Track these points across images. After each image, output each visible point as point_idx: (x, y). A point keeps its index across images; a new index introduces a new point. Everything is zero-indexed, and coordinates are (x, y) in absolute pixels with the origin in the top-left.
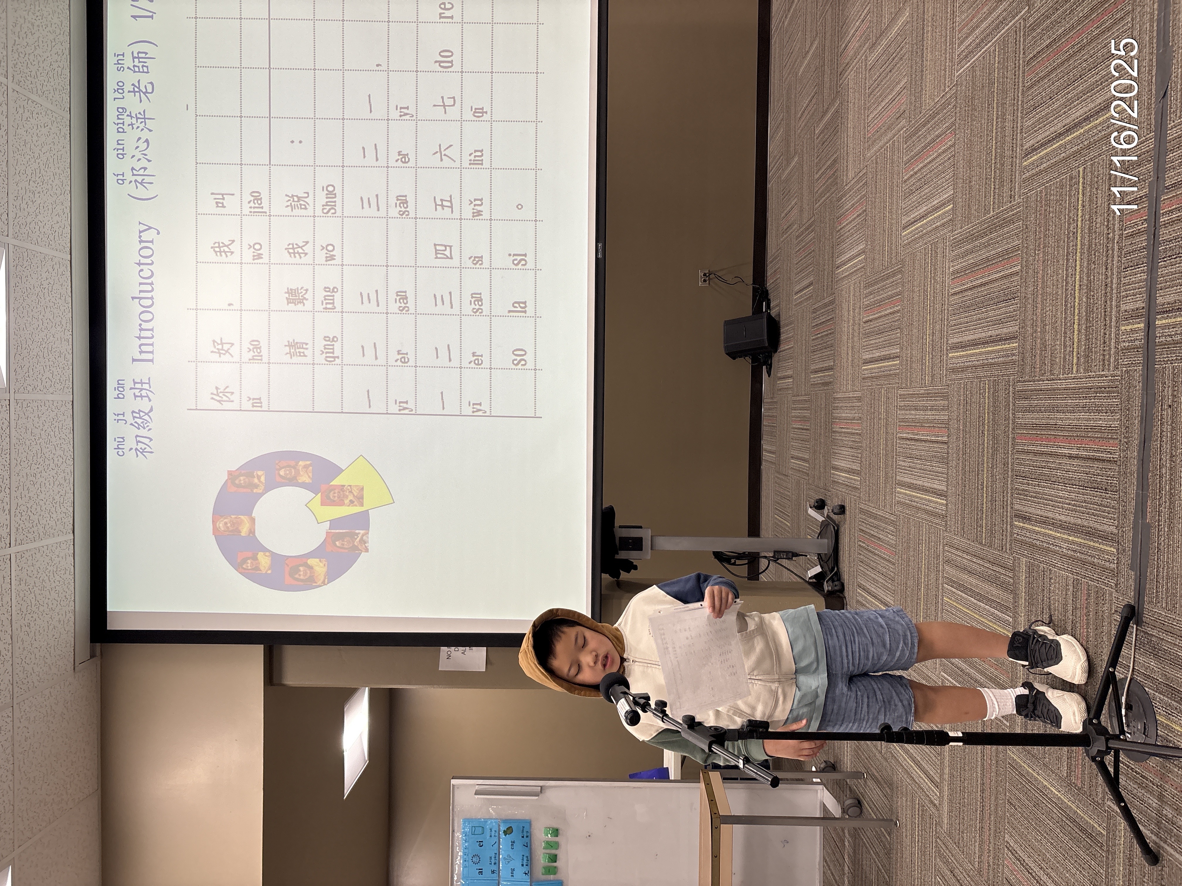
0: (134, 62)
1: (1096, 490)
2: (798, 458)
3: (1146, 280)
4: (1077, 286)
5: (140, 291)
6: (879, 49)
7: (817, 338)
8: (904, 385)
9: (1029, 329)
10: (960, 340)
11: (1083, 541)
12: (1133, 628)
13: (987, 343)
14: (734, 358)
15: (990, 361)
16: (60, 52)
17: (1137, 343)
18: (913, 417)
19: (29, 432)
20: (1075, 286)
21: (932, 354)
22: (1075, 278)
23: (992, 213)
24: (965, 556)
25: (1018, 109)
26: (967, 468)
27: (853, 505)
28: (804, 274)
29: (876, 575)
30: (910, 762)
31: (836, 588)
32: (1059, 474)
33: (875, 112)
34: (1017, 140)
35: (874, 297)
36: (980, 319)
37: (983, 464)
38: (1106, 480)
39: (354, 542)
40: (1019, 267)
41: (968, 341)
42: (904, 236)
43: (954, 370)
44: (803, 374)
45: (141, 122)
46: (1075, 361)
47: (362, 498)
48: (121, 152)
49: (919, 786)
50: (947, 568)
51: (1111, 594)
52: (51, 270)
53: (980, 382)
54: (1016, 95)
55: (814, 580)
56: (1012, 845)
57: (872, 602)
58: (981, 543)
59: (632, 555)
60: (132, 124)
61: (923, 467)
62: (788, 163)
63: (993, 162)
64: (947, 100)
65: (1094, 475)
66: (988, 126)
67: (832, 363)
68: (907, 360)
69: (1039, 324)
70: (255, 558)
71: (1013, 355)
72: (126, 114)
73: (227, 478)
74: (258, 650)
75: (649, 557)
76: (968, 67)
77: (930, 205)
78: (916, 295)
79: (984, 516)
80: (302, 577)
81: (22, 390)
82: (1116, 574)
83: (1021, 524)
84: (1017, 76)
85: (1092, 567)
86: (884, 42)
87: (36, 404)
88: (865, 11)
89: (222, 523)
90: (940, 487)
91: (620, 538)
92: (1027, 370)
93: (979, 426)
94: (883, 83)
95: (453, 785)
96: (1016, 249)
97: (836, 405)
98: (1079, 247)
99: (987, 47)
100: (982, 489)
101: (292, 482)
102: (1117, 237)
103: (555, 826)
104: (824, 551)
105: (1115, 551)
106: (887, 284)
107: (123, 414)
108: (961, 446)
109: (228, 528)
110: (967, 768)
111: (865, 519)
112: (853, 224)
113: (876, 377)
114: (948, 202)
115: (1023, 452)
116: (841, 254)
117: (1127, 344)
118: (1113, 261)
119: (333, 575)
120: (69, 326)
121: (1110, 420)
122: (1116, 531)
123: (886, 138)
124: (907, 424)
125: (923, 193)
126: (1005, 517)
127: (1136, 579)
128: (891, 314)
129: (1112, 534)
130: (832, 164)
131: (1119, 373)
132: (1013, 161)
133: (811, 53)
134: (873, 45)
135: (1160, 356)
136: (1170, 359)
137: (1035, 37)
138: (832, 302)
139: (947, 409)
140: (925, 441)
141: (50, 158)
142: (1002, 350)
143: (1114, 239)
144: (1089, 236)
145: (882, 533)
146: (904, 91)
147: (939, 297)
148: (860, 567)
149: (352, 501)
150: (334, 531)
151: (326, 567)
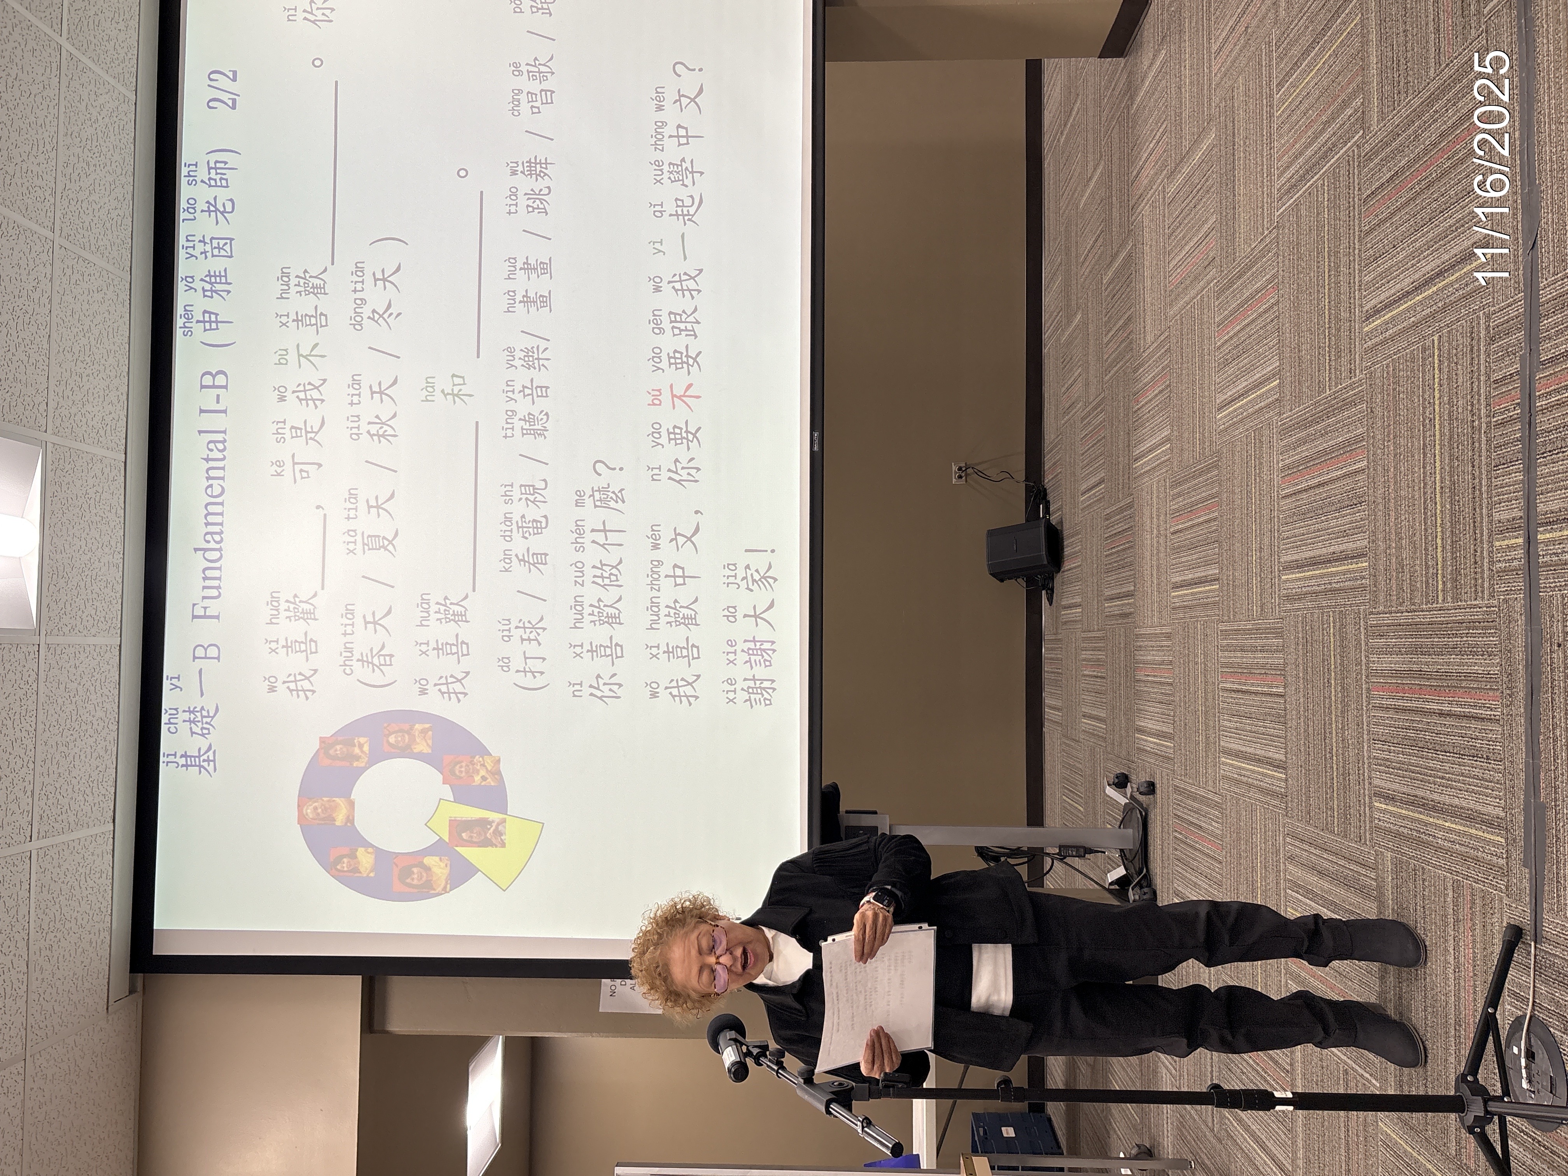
1: (1475, 758)
2: (1091, 717)
3: (1523, 480)
4: (1438, 488)
6: (1180, 179)
7: (1113, 553)
8: (1226, 618)
9: (1381, 544)
10: (1295, 557)
11: (1461, 828)
12: (1531, 946)
13: (1329, 561)
14: (1002, 581)
15: (1334, 585)
17: (1516, 563)
18: (1238, 660)
19: (62, 687)
20: (1435, 488)
21: (1260, 576)
22: (1435, 478)
23: (1328, 392)
24: (1312, 850)
25: (1354, 260)
26: (1311, 732)
27: (1165, 781)
28: (1092, 469)
29: (1197, 878)
30: (1252, 1143)
31: (1145, 897)
32: (1427, 737)
33: (1178, 259)
34: (1355, 299)
35: (1184, 500)
36: (1319, 531)
37: (1331, 724)
38: (1487, 745)
39: (486, 834)
40: (1365, 463)
41: (1306, 559)
42: (1220, 420)
43: (1289, 598)
44: (1095, 602)
46: (1440, 587)
47: (498, 773)
50: (1291, 867)
51: (1501, 900)
52: (99, 474)
53: (1323, 614)
54: (1351, 242)
55: (1116, 887)
58: (1332, 832)
61: (1254, 729)
62: (1069, 322)
64: (1267, 245)
65: (1472, 738)
66: (1318, 280)
67: (1132, 588)
68: (1228, 584)
69: (1393, 537)
70: (353, 856)
71: (1363, 578)
73: (317, 746)
74: (354, 984)
76: (1292, 204)
77: (1251, 380)
78: (1237, 496)
79: (1335, 795)
80: (415, 882)
81: (55, 631)
82: (1506, 872)
83: (1384, 806)
84: (1352, 218)
85: (1475, 864)
86: (1186, 170)
87: (72, 650)
88: (1161, 130)
89: (310, 808)
90: (1277, 756)
91: (847, 827)
92: (1381, 598)
93: (1324, 673)
94: (1186, 222)
96: (1359, 439)
97: (1138, 644)
98: (1438, 437)
99: (1314, 180)
100: (1331, 758)
101: (405, 752)
102: (1484, 426)
104: (1129, 846)
105: (1503, 840)
106: (1200, 482)
108: (1301, 700)
109: (318, 814)
110: (1327, 1149)
111: (1181, 801)
112: (1154, 403)
113: (1190, 607)
114: (1274, 375)
115: (1381, 708)
116: (1140, 442)
117: (1504, 565)
118: (1480, 456)
120: (120, 547)
121: (1488, 665)
122: (1502, 814)
123: (1193, 293)
124: (1232, 670)
125: (1241, 364)
126: (1362, 796)
127: (1531, 879)
128: (1206, 522)
129: (1498, 818)
130: (1126, 324)
131: (1496, 603)
132: (1350, 326)
133: (1094, 180)
134: (1171, 175)
135: (1545, 580)
136: (1558, 584)
137: (1372, 170)
138: (1130, 506)
139: (1282, 649)
140: (1256, 693)
141: (103, 331)
142: (1349, 571)
143: (1480, 429)
144: (1450, 424)
145: (1203, 819)
146: (1214, 232)
147: (1266, 501)
148: (1176, 868)
149: (484, 778)
150: (460, 818)
151: (448, 869)
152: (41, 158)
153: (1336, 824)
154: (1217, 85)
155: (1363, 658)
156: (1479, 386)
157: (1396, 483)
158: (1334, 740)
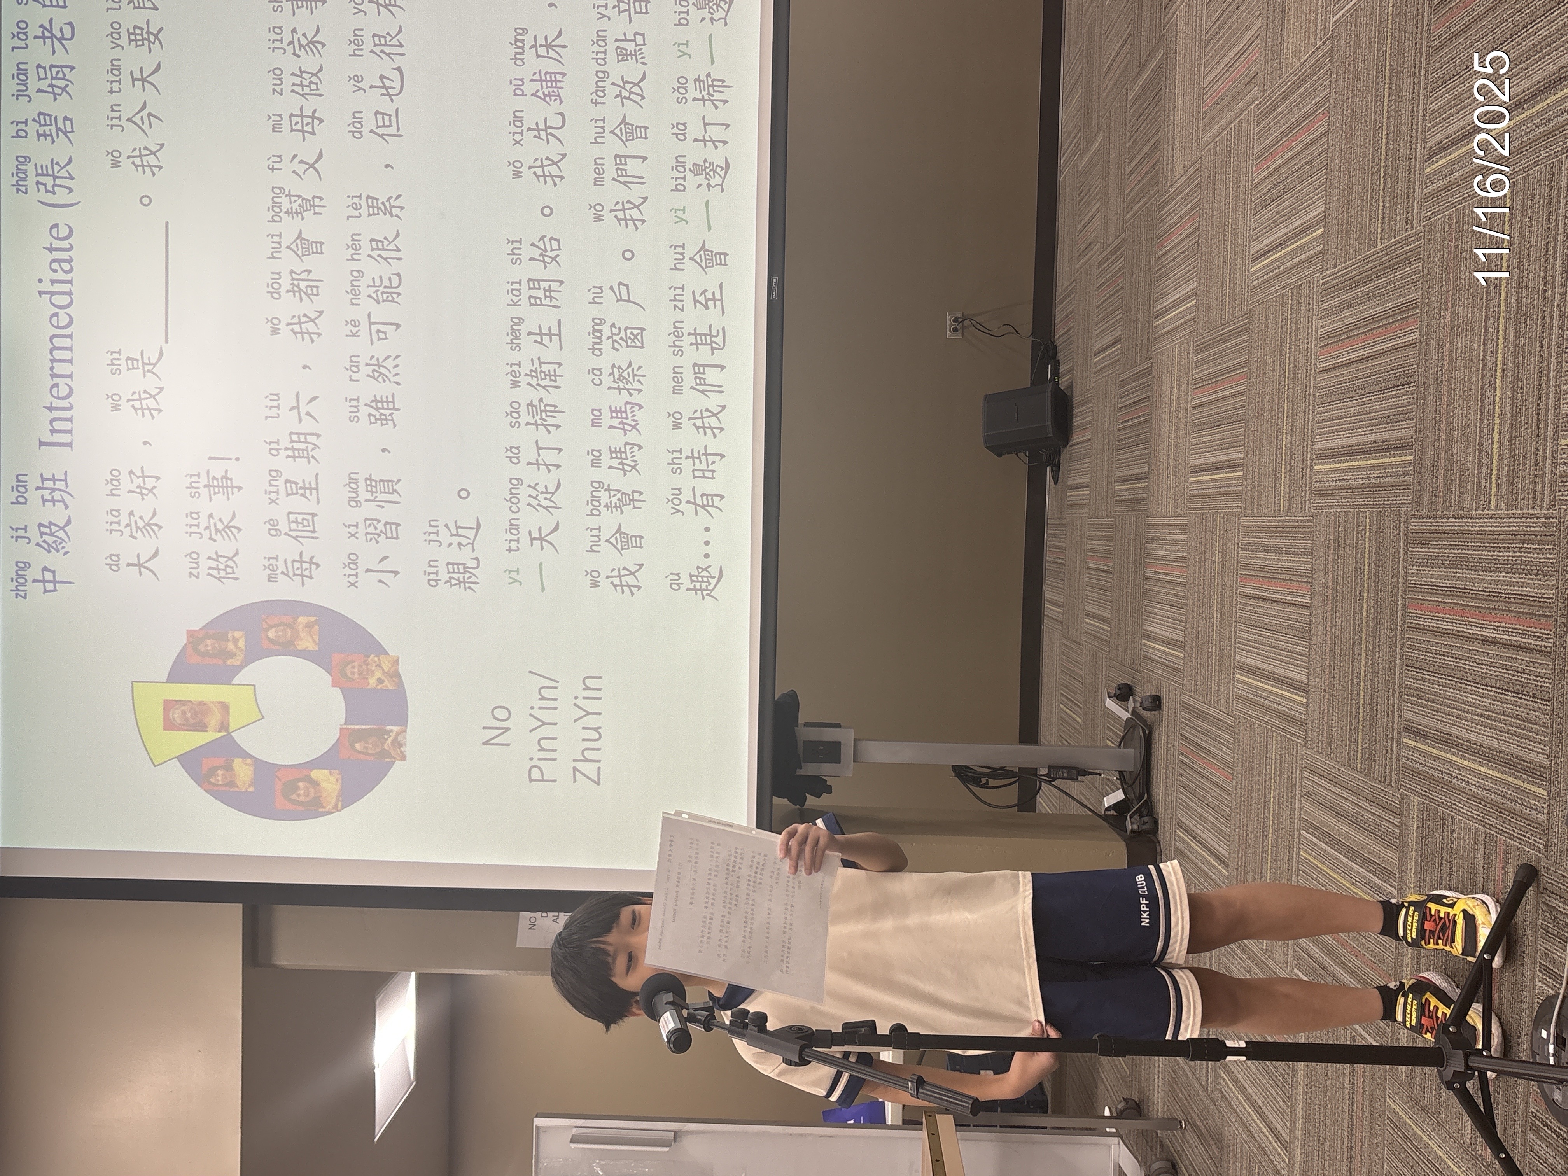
1: (1520, 696)
2: (1095, 617)
4: (1499, 371)
7: (1127, 427)
8: (1248, 512)
9: (1429, 434)
10: (1330, 444)
11: (1499, 775)
13: (1369, 452)
14: (1000, 455)
15: (1373, 481)
18: (1261, 562)
20: (1496, 370)
21: (1290, 464)
22: (1497, 358)
23: (1379, 247)
24: (1332, 788)
25: (1419, 83)
26: (1338, 651)
27: (1172, 696)
28: (1107, 325)
29: (1203, 809)
30: (1248, 1108)
31: (1145, 827)
32: (1467, 667)
33: (1215, 72)
34: (1417, 132)
35: (1209, 368)
36: (1359, 414)
37: (1360, 644)
38: (1535, 680)
39: (383, 744)
40: (1417, 335)
41: (1343, 447)
42: (1254, 274)
43: (1323, 493)
44: (1105, 483)
46: (1494, 490)
47: (396, 675)
49: (1260, 1146)
50: (1307, 805)
51: (1537, 861)
53: (1358, 514)
54: (1417, 60)
55: (1113, 813)
57: (1197, 851)
58: (1355, 769)
59: (825, 770)
61: (1274, 643)
62: (1088, 146)
63: (1383, 164)
64: (1318, 60)
65: (1518, 672)
66: (1376, 107)
67: (1147, 469)
68: (1254, 472)
69: (1444, 427)
70: (229, 768)
71: (1406, 473)
73: (185, 641)
74: (234, 912)
75: (850, 774)
76: (1350, 9)
77: (1291, 227)
78: (1269, 368)
79: (1361, 727)
80: (302, 799)
82: (1545, 830)
83: (1413, 743)
84: (1420, 29)
85: (1512, 818)
89: (178, 711)
90: (1298, 677)
91: (804, 742)
92: (1426, 498)
93: (1356, 584)
94: (1226, 27)
95: (538, 1127)
96: (1411, 305)
97: (1151, 536)
98: (1503, 308)
100: (1359, 684)
101: (287, 648)
104: (1129, 767)
105: (1545, 793)
106: (1228, 349)
108: (1329, 614)
109: (187, 720)
110: (1328, 1122)
111: (1189, 720)
112: (1180, 249)
113: (1208, 496)
114: (1318, 222)
116: (1163, 296)
118: (1551, 334)
122: (1546, 763)
123: (1229, 116)
124: (1253, 573)
125: (1282, 207)
126: (1390, 730)
128: (1233, 396)
129: (1541, 767)
130: (1152, 151)
131: (1556, 513)
132: (1410, 165)
138: (1148, 371)
139: (1310, 552)
140: (1278, 602)
142: (1391, 465)
143: (1553, 301)
144: (1518, 293)
145: (1213, 742)
146: (1258, 41)
147: (1301, 374)
148: (1181, 796)
149: (380, 681)
150: (352, 727)
151: (339, 784)
153: (1359, 761)
155: (1401, 569)
157: (1451, 361)
158: (1363, 663)
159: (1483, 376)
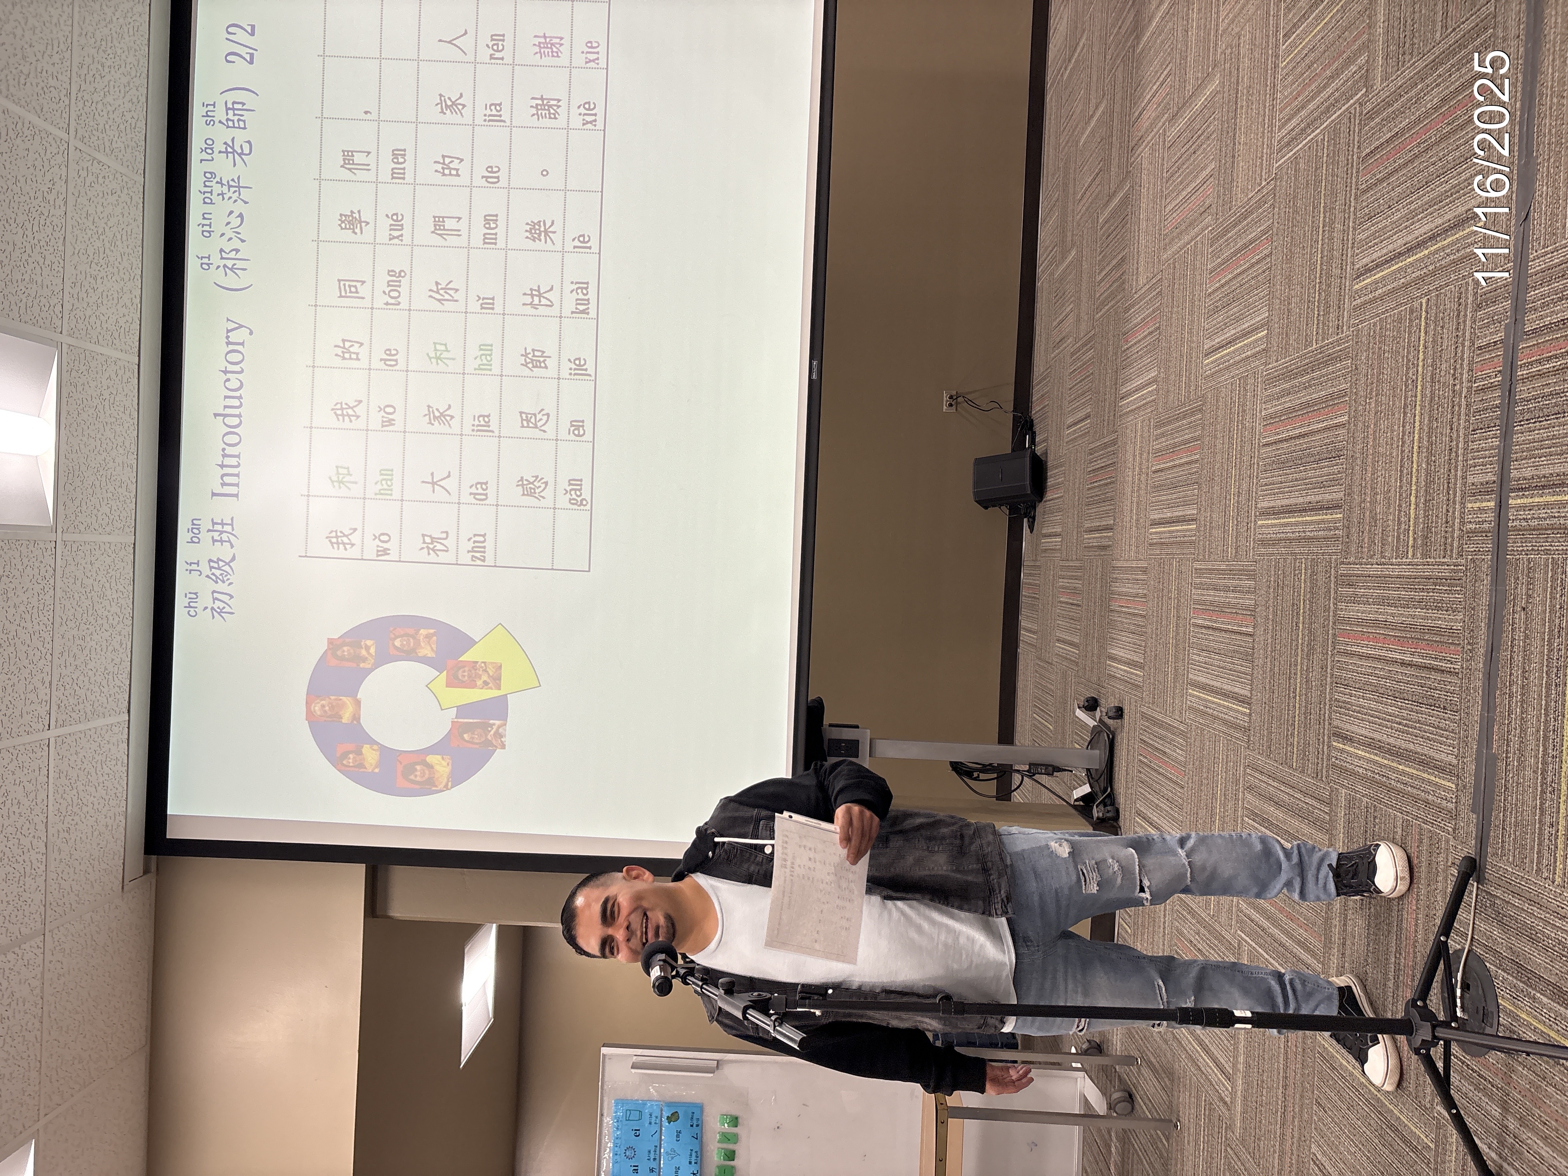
0: (227, 114)
1: (1433, 708)
2: (1064, 642)
3: (1498, 447)
4: (1416, 448)
5: (225, 407)
6: (1182, 123)
7: (1095, 487)
8: (1201, 558)
9: (1356, 497)
10: (1272, 504)
11: (1415, 772)
12: (1473, 886)
13: (1305, 510)
14: (986, 508)
15: (1308, 534)
16: (135, 100)
17: (1486, 526)
18: (1210, 599)
19: (81, 583)
20: (1413, 448)
21: (1236, 520)
22: (1414, 437)
23: (1314, 346)
24: (1271, 782)
25: (1349, 217)
26: (1276, 669)
27: (1133, 707)
28: (1080, 403)
29: (1159, 800)
30: (1196, 1046)
31: (1108, 815)
32: (1388, 684)
33: (1174, 203)
34: (1347, 257)
35: (1167, 441)
36: (1296, 480)
37: (1296, 665)
38: (1445, 695)
39: (486, 735)
40: (1346, 418)
41: (1282, 507)
42: (1208, 364)
43: (1264, 543)
44: (1075, 533)
45: (235, 192)
46: (1411, 543)
47: (500, 679)
48: (207, 228)
49: (1206, 1077)
50: (1249, 796)
51: (1447, 841)
52: (113, 376)
53: (1295, 560)
54: (1348, 199)
55: (1082, 803)
56: (1319, 1157)
58: (1291, 767)
60: (222, 194)
61: (1222, 664)
62: (1064, 258)
63: (1318, 281)
64: (1264, 196)
65: (1431, 689)
66: (1313, 235)
67: (1112, 522)
68: (1205, 525)
69: (1369, 491)
70: (359, 752)
71: (1337, 528)
72: (215, 181)
73: (325, 647)
74: (359, 871)
76: (1291, 157)
77: (1240, 329)
78: (1219, 442)
79: (1296, 733)
80: (418, 779)
81: (71, 529)
82: (1454, 816)
83: (1341, 746)
84: (1349, 175)
85: (1426, 806)
86: (1188, 114)
87: (88, 548)
88: (1165, 73)
89: (318, 705)
90: (1242, 692)
91: (830, 740)
92: (1353, 549)
93: (1293, 617)
94: (1185, 167)
95: (604, 1055)
96: (1342, 394)
97: (1115, 576)
98: (1419, 398)
99: (1314, 134)
100: (1295, 697)
101: (409, 655)
102: (1465, 390)
103: (735, 1113)
104: (1095, 766)
105: (1454, 786)
106: (1183, 425)
107: (198, 564)
108: (1270, 641)
109: (325, 711)
110: (1265, 1055)
111: (1148, 727)
112: (1142, 344)
113: (1165, 544)
114: (1262, 326)
115: (1345, 654)
116: (1127, 381)
117: (1474, 526)
118: (1459, 420)
119: (458, 777)
120: (134, 448)
121: (1451, 620)
122: (1455, 762)
123: (1187, 238)
124: (1203, 608)
125: (1231, 312)
126: (1321, 735)
127: (1477, 824)
128: (1186, 463)
129: (1450, 765)
130: (1119, 264)
131: (1463, 561)
132: (1341, 283)
133: (1095, 119)
134: (1174, 118)
135: (1513, 544)
136: (1525, 549)
137: (1373, 128)
138: (1114, 442)
139: (1254, 591)
140: (1226, 631)
141: (117, 234)
142: (1323, 521)
143: (1461, 393)
144: (1431, 386)
145: (1168, 745)
146: (1212, 179)
147: (1247, 447)
148: (1140, 789)
149: (485, 683)
150: (462, 720)
151: (450, 766)
152: (56, 59)
153: (1295, 760)
154: (1224, 31)
155: (1331, 605)
156: (1463, 352)
157: (1374, 439)
158: (1299, 680)
159: (1403, 451)
